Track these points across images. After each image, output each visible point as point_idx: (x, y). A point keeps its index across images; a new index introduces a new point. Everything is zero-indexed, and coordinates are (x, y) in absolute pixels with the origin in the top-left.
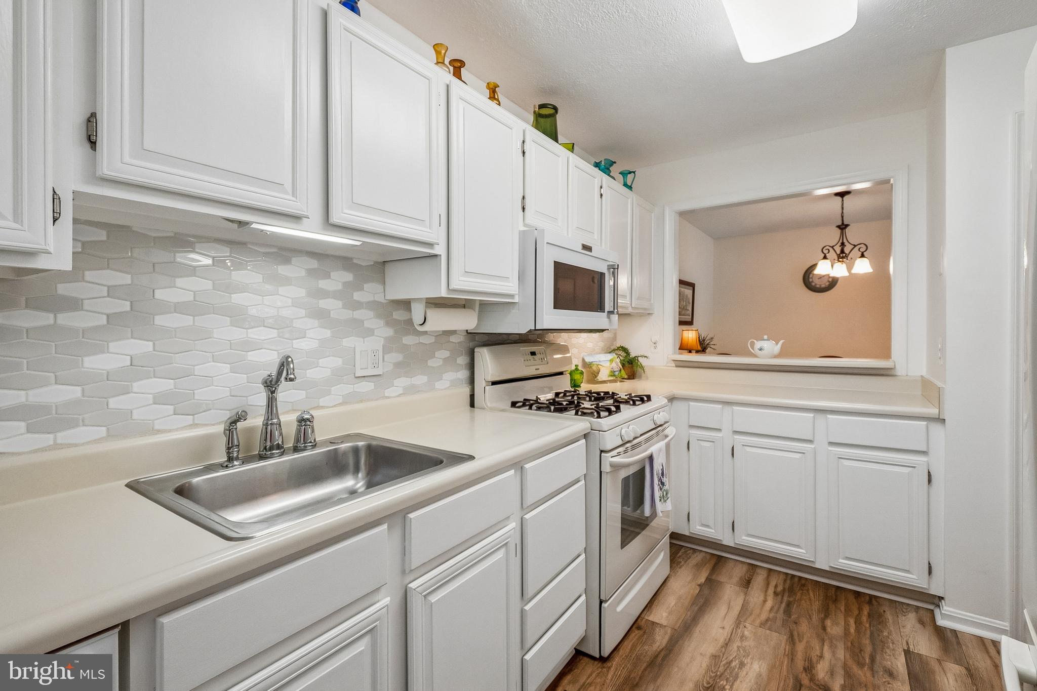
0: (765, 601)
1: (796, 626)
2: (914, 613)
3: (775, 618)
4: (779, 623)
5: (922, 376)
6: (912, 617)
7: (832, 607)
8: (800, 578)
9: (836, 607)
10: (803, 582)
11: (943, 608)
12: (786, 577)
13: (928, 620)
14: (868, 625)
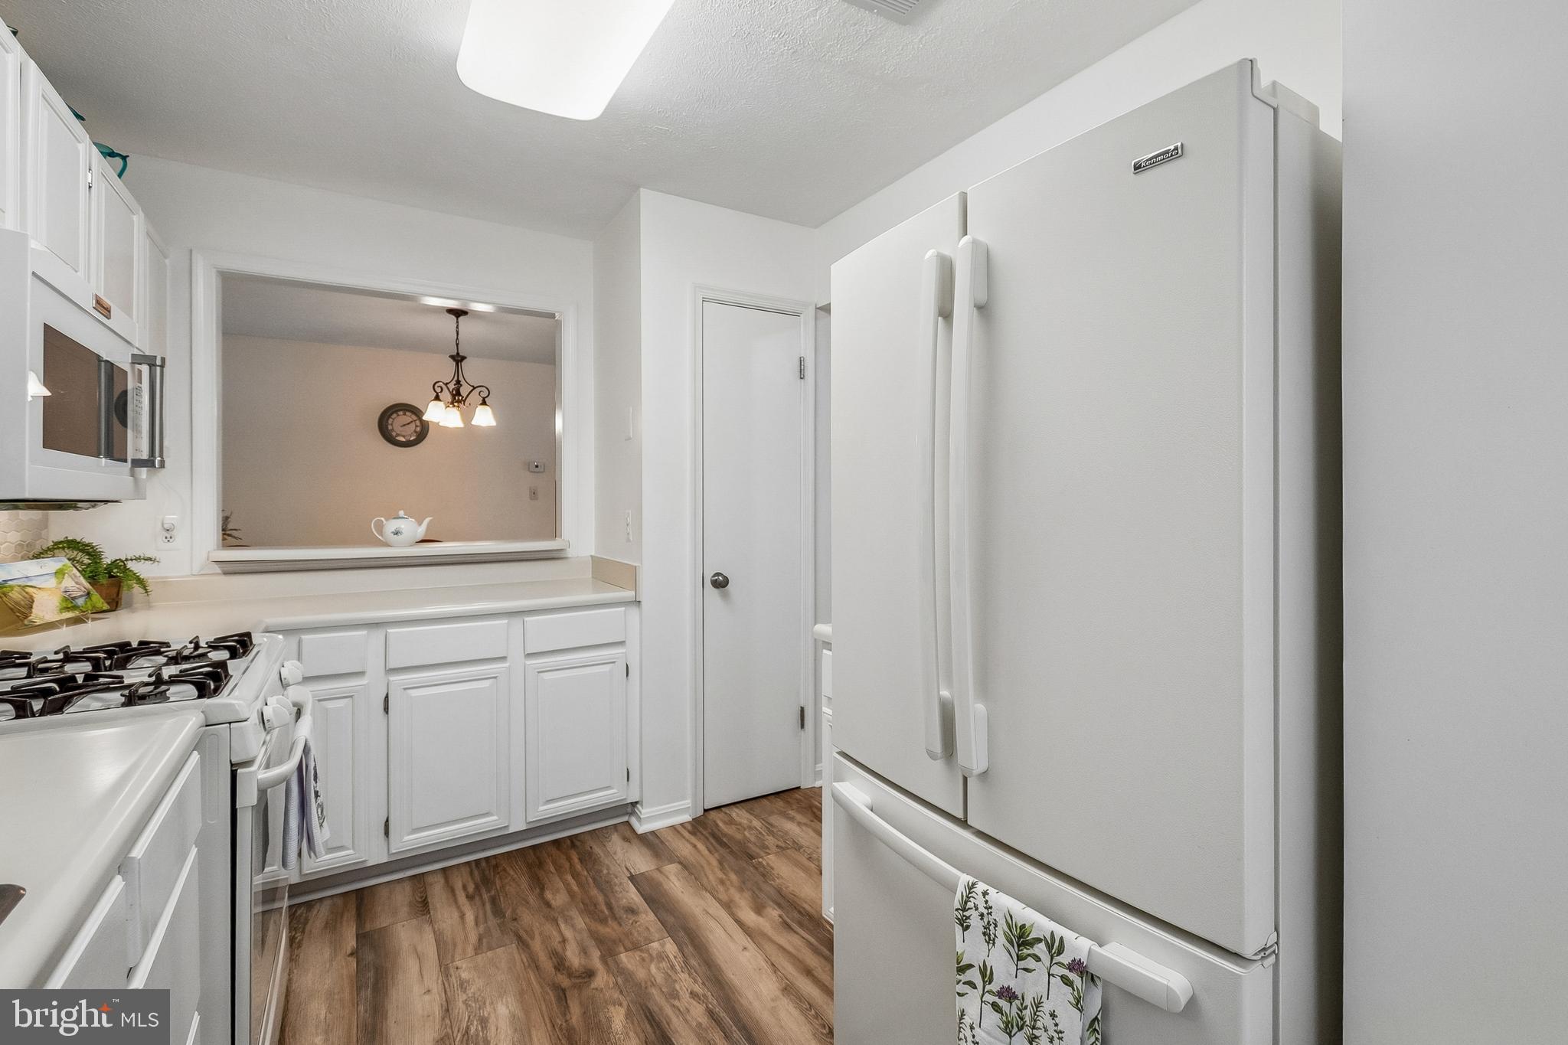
0: (462, 916)
1: (518, 923)
2: (616, 834)
3: (488, 931)
4: (496, 933)
5: (591, 556)
6: (615, 838)
7: (541, 873)
8: (487, 859)
9: (545, 871)
10: (493, 862)
11: (640, 812)
12: (470, 867)
13: (629, 834)
14: (586, 873)
